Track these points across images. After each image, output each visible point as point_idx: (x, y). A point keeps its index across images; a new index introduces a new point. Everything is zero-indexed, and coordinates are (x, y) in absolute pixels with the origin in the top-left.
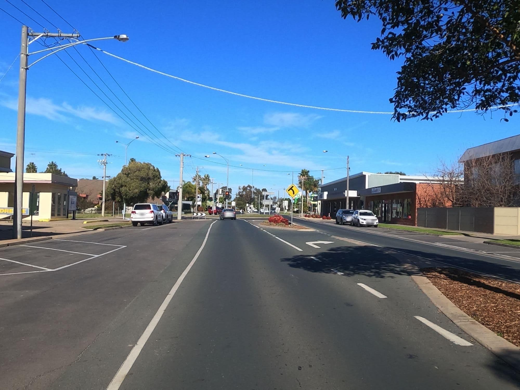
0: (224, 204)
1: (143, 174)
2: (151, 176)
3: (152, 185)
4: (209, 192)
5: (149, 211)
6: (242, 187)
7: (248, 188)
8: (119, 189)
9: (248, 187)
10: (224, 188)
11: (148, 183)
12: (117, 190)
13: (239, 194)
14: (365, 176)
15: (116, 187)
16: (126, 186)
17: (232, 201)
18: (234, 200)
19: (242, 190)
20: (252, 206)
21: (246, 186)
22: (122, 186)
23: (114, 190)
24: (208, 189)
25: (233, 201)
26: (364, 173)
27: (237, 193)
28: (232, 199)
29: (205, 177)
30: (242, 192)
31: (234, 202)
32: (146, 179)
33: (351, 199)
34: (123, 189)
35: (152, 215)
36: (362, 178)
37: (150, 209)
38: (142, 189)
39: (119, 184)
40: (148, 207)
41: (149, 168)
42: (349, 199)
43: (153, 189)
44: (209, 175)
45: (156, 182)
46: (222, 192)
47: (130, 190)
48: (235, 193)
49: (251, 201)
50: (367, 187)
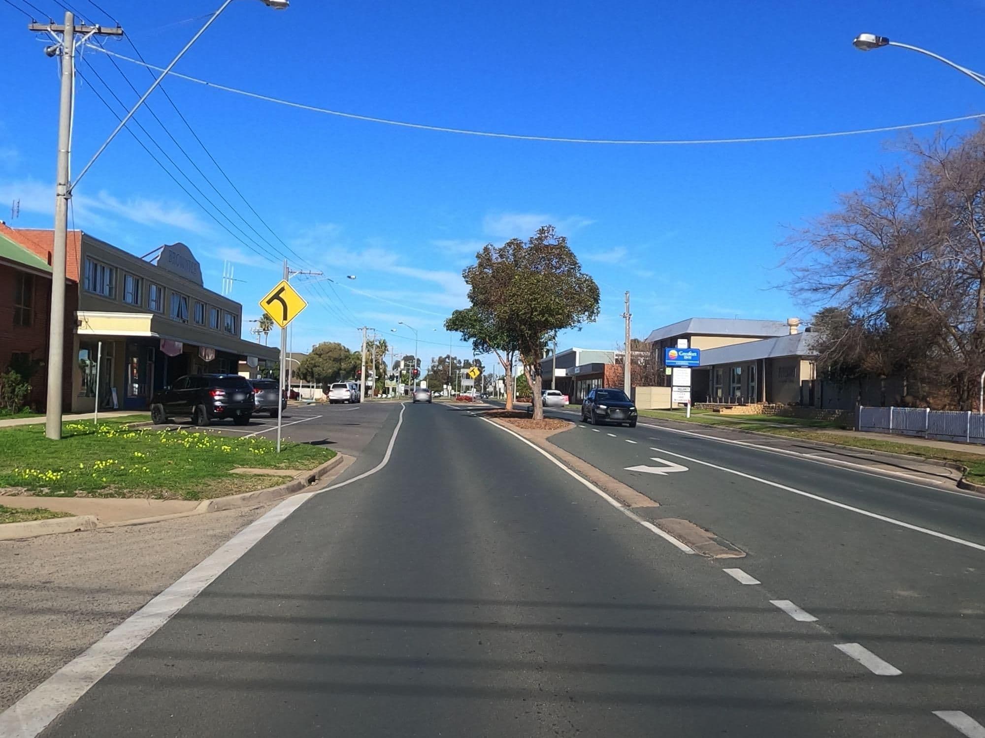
0: (408, 384)
1: (336, 355)
2: (343, 356)
3: (343, 365)
4: (386, 366)
5: (345, 389)
6: (437, 359)
7: (447, 360)
8: (312, 369)
9: (446, 358)
10: (408, 359)
11: (340, 364)
12: (310, 370)
13: (432, 369)
14: (575, 352)
15: (308, 367)
16: (319, 366)
17: (421, 381)
18: (425, 379)
19: (437, 364)
20: (450, 388)
21: (443, 357)
22: (315, 366)
23: (307, 370)
24: (384, 363)
25: (423, 380)
26: (574, 349)
27: (430, 368)
28: (421, 377)
29: (380, 342)
30: (438, 366)
31: (425, 382)
32: (338, 360)
33: (558, 379)
34: (316, 370)
35: (349, 393)
36: (571, 355)
37: (346, 387)
38: (335, 369)
39: (312, 364)
40: (345, 386)
41: (341, 349)
42: (556, 379)
43: (345, 370)
44: (387, 340)
45: (347, 362)
46: (405, 366)
47: (323, 370)
48: (426, 368)
49: (449, 381)
50: (577, 365)
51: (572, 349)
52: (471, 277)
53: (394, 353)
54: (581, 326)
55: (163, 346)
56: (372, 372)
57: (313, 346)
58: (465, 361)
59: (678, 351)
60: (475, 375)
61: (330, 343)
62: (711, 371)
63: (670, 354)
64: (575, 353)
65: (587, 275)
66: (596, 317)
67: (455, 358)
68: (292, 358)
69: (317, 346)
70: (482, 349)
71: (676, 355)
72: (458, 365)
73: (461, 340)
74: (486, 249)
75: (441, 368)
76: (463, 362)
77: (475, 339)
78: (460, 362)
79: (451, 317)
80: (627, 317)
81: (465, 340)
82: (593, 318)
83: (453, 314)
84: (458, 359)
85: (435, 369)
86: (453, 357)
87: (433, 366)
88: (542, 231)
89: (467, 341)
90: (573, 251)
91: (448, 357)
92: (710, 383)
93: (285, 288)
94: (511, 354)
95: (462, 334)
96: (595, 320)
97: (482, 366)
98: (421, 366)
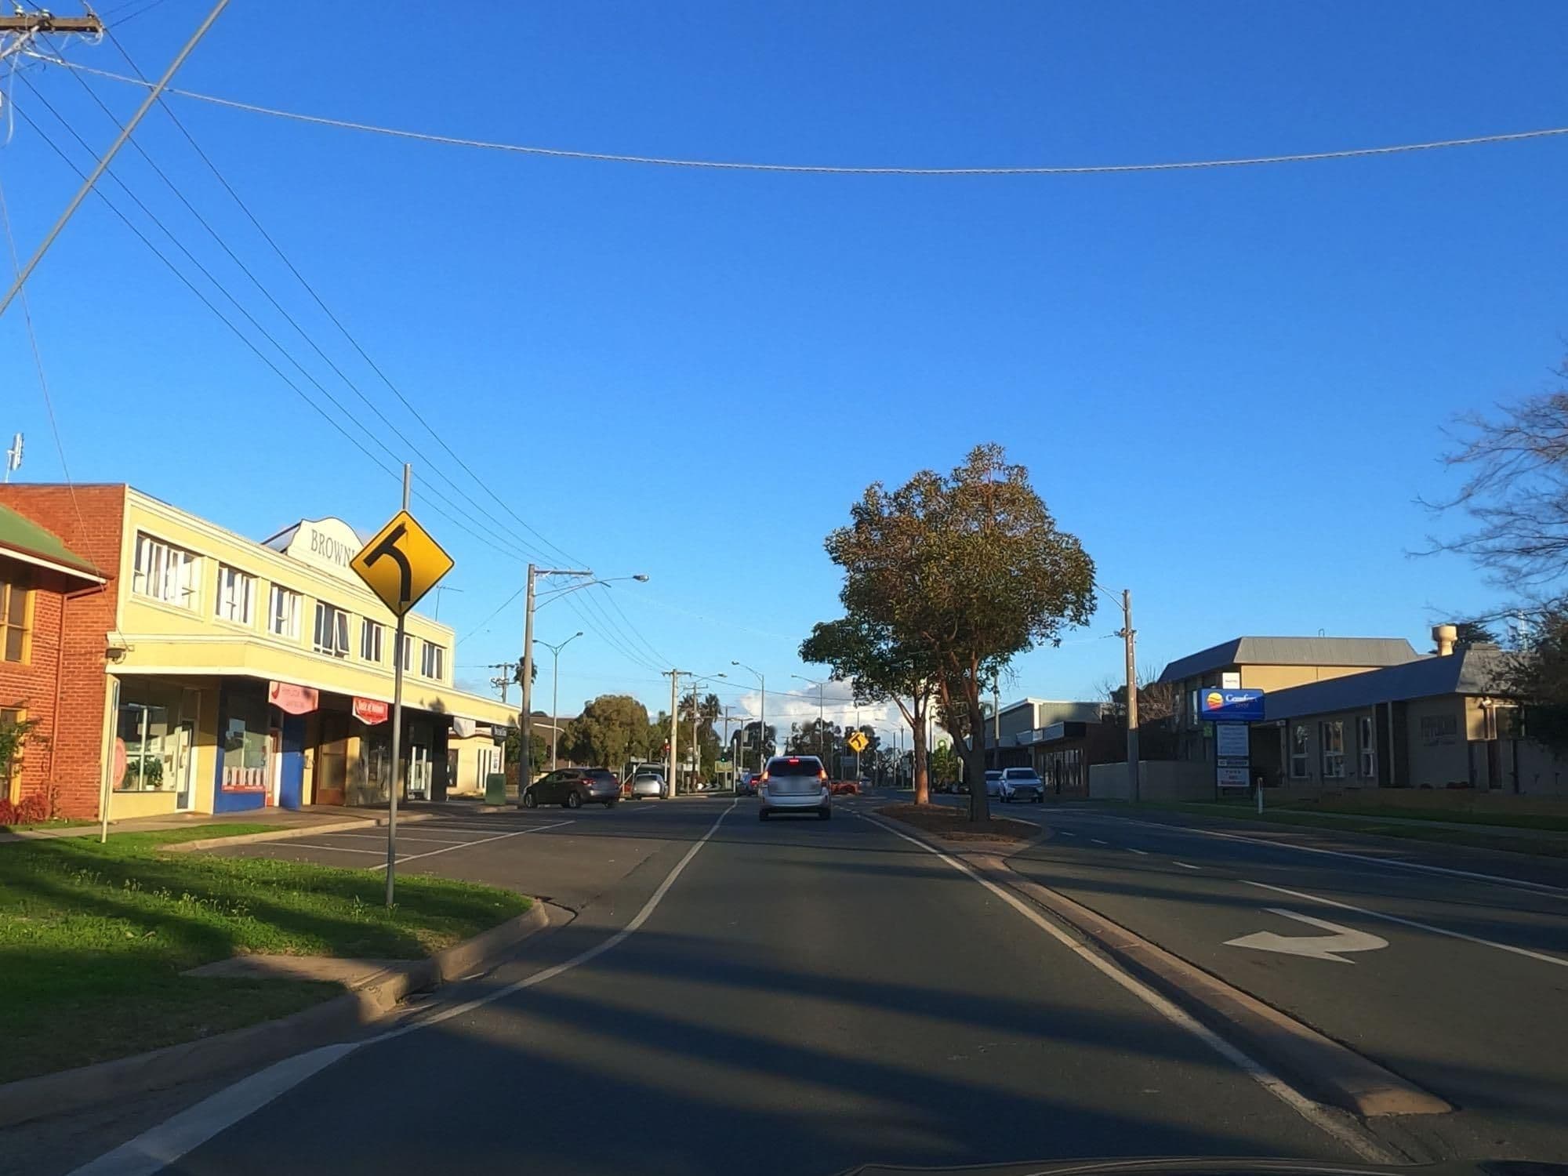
1: (624, 718)
3: (637, 735)
7: (818, 727)
8: (583, 742)
10: (754, 727)
11: (632, 732)
12: (579, 744)
14: (1032, 704)
15: (576, 738)
16: (595, 737)
22: (589, 737)
23: (575, 743)
26: (1029, 700)
27: (790, 740)
29: (706, 699)
30: (803, 736)
33: (1002, 751)
36: (1026, 710)
38: (624, 742)
39: (583, 733)
42: (1000, 753)
43: (640, 743)
44: (718, 695)
46: (750, 739)
47: (603, 743)
48: (785, 741)
50: (1037, 726)
51: (1026, 700)
52: (840, 551)
53: (728, 716)
54: (1058, 637)
55: (275, 696)
56: (696, 751)
57: (586, 703)
58: (847, 728)
59: (1224, 692)
60: (860, 745)
61: (614, 697)
62: (1283, 731)
63: (1209, 700)
64: (1031, 706)
65: (1069, 537)
66: (1089, 616)
67: (831, 724)
68: (557, 726)
69: (593, 703)
70: (870, 694)
71: (1221, 701)
72: (836, 735)
73: (831, 678)
74: (870, 494)
75: (807, 740)
76: (843, 731)
77: (856, 677)
78: (838, 730)
79: (811, 636)
80: (1125, 634)
81: (838, 678)
82: (1083, 618)
83: (814, 631)
84: (835, 725)
85: (799, 741)
86: (827, 721)
87: (795, 738)
88: (977, 456)
89: (842, 680)
90: (1037, 492)
91: (819, 721)
92: (1283, 751)
93: (406, 527)
94: (922, 702)
95: (832, 666)
96: (1087, 623)
97: (876, 736)
98: (776, 739)
